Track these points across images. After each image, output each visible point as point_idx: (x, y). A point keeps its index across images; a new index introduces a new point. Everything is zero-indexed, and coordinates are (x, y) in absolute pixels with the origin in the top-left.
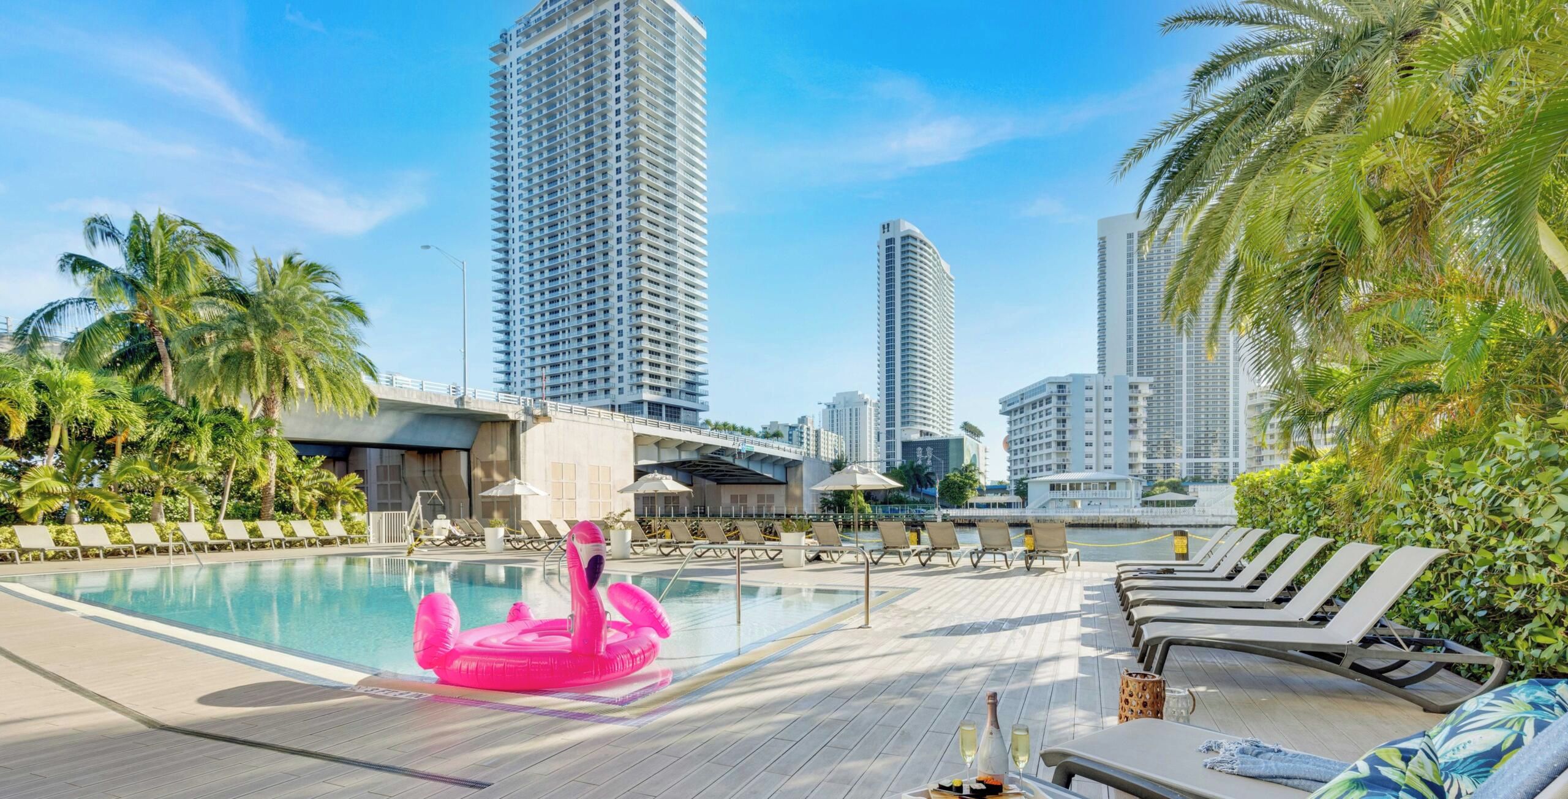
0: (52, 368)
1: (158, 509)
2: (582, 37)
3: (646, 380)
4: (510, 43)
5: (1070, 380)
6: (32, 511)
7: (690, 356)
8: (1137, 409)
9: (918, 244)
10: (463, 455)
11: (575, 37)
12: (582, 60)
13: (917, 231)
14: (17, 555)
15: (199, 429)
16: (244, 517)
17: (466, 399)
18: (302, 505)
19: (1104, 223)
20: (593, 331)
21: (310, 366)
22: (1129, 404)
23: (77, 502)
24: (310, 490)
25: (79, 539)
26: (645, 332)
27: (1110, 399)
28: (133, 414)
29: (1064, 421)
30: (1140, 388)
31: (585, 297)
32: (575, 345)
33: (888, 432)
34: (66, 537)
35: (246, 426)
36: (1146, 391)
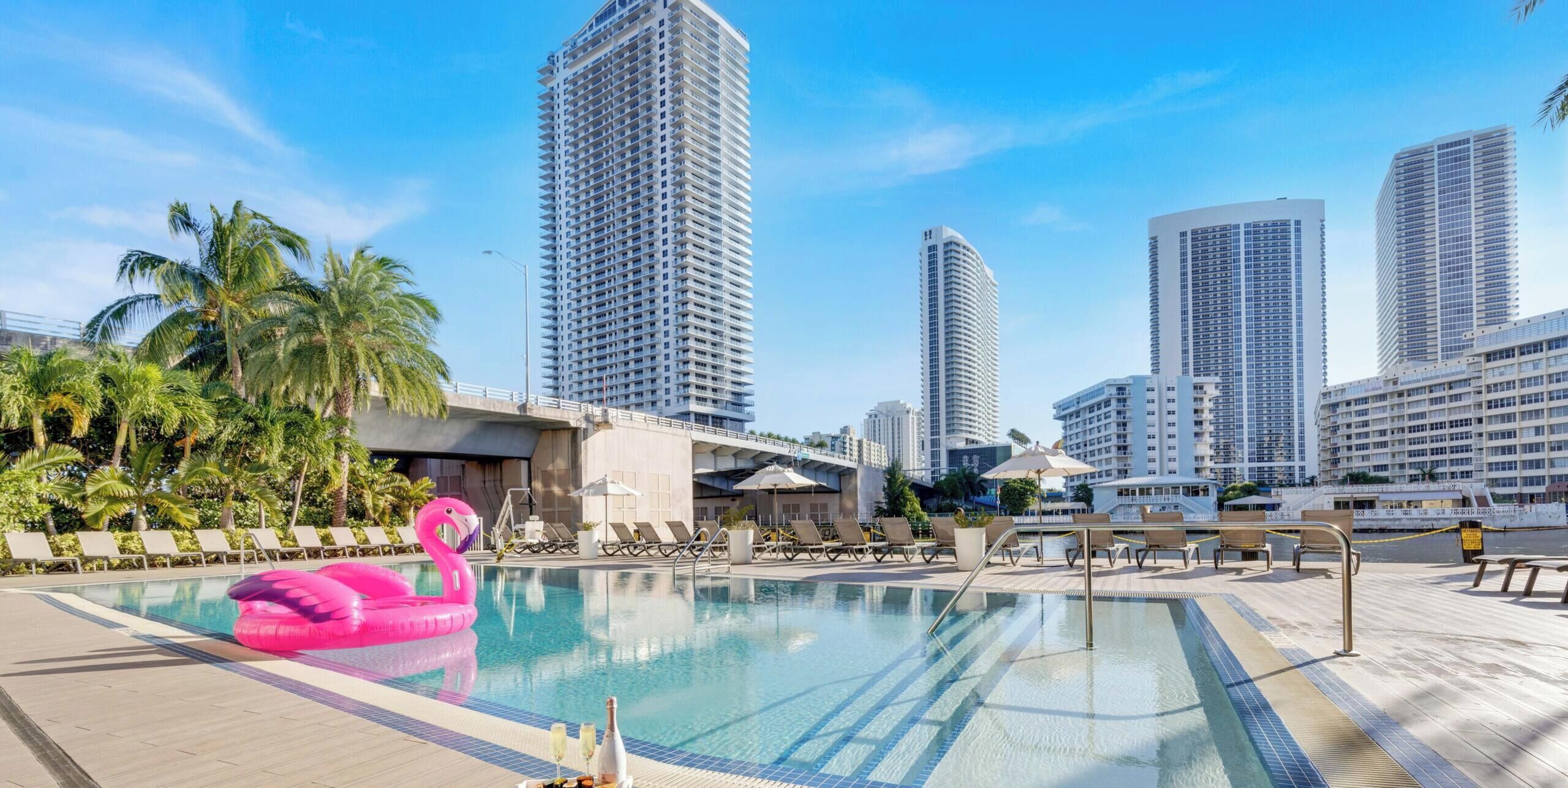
0: (119, 361)
1: (228, 516)
2: (627, 54)
3: (693, 391)
4: (557, 65)
5: (1131, 381)
6: (97, 517)
7: (736, 367)
8: (1202, 411)
9: (961, 250)
10: (524, 465)
11: (620, 55)
12: (627, 77)
13: (960, 237)
14: (79, 563)
15: (270, 428)
16: (315, 524)
17: (528, 406)
18: (375, 511)
19: (1155, 222)
20: (639, 344)
21: (385, 360)
22: (1194, 405)
23: (144, 508)
24: (382, 495)
25: (146, 546)
26: (691, 343)
27: (1173, 401)
28: (203, 411)
29: (1125, 424)
30: (1205, 388)
31: (631, 310)
32: (622, 358)
33: (932, 441)
34: (132, 545)
35: (319, 424)
36: (1212, 391)
